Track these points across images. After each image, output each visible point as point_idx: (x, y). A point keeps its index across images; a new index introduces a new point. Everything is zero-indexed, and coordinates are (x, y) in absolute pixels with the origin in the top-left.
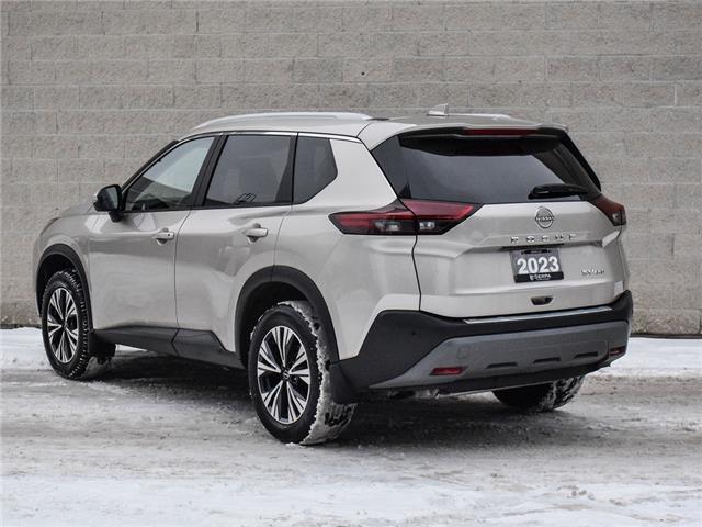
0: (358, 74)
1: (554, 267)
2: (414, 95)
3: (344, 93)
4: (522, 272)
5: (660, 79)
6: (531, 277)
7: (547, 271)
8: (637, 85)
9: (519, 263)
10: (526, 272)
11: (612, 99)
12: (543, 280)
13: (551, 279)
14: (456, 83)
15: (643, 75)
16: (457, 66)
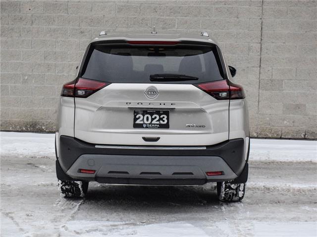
0: (27, 10)
1: (164, 121)
2: (54, 20)
3: (21, 18)
4: (138, 122)
5: (169, 16)
6: (144, 126)
7: (158, 123)
8: (159, 18)
9: (137, 117)
10: (142, 122)
11: (147, 25)
12: (153, 128)
13: (159, 128)
14: (74, 15)
15: (161, 13)
16: (74, 7)
